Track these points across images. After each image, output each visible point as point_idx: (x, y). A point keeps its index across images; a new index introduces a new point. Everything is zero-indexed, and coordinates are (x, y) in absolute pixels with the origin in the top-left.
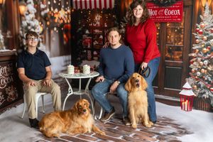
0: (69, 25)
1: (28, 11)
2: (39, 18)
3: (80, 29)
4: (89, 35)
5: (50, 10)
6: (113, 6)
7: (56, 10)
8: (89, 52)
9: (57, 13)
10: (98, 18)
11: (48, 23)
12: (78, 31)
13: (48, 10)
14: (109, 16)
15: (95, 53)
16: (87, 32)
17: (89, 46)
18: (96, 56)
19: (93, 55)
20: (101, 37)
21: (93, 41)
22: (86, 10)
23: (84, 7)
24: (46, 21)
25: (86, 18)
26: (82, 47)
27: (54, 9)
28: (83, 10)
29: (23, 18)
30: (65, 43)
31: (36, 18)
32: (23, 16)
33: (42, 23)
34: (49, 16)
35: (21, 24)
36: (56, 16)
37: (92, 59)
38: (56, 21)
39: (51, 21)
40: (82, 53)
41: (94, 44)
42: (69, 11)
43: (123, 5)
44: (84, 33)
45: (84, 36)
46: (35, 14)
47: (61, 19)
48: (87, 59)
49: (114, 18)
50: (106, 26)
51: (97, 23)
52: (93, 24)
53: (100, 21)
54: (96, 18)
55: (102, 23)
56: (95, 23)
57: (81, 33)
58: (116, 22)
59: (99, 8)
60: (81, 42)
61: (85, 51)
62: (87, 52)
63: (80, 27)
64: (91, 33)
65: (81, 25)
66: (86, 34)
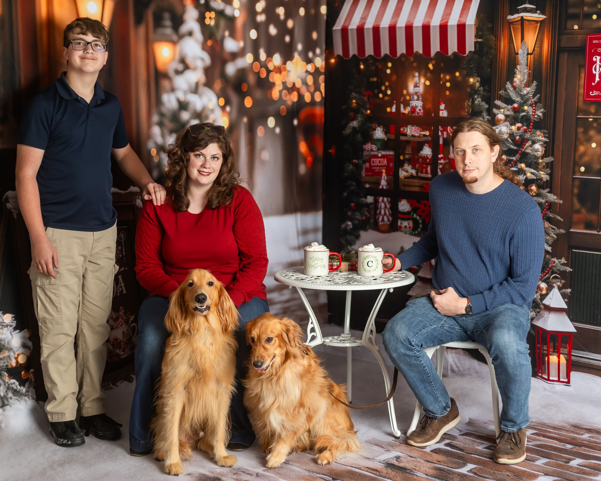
0: (319, 111)
1: (183, 61)
2: (218, 85)
3: (355, 124)
4: (384, 145)
5: (256, 58)
6: (470, 47)
7: (277, 59)
8: (384, 203)
9: (279, 70)
10: (416, 85)
11: (248, 102)
12: (348, 131)
13: (249, 58)
14: (453, 80)
15: (404, 206)
16: (379, 133)
17: (383, 183)
18: (406, 216)
19: (396, 214)
20: (427, 151)
21: (400, 164)
22: (377, 61)
23: (369, 50)
24: (242, 95)
25: (378, 85)
26: (360, 183)
27: (270, 55)
28: (366, 61)
29: (165, 84)
30: (302, 169)
31: (209, 84)
32: (166, 76)
33: (228, 102)
34: (252, 79)
35: (159, 102)
36: (276, 78)
37: (393, 227)
38: (275, 94)
39: (258, 94)
40: (361, 206)
41: (402, 174)
42: (319, 62)
43: (503, 45)
44: (368, 138)
45: (368, 146)
46: (207, 71)
47: (293, 88)
48: (376, 227)
49: (472, 86)
50: (444, 114)
51: (414, 103)
52: (398, 108)
53: (424, 98)
54: (411, 88)
55: (429, 106)
56: (406, 104)
57: (359, 137)
58: (478, 100)
59: (421, 51)
60: (358, 167)
61: (370, 199)
62: (376, 201)
63: (354, 119)
64: (393, 137)
65: (357, 111)
66: (374, 141)
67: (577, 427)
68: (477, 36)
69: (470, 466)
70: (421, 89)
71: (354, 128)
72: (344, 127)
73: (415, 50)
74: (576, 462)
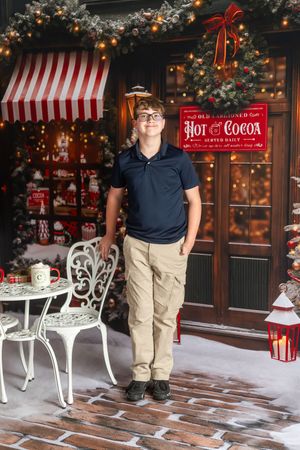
3: (20, 169)
4: (42, 184)
6: (100, 114)
8: (43, 224)
10: (63, 141)
12: (15, 174)
14: (89, 138)
15: (58, 226)
16: (38, 175)
17: (42, 211)
18: (59, 233)
19: (52, 232)
20: (73, 187)
21: (53, 197)
22: (34, 125)
23: (28, 117)
25: (35, 142)
26: (25, 211)
28: (26, 125)
37: (51, 241)
40: (26, 227)
41: (56, 204)
43: (123, 114)
44: (30, 179)
45: (30, 185)
48: (38, 242)
49: (103, 142)
50: (83, 161)
51: (62, 154)
52: (51, 158)
53: (69, 150)
54: (60, 143)
55: (73, 155)
56: (57, 155)
57: (23, 178)
58: (107, 152)
59: (65, 118)
60: (23, 200)
61: (33, 222)
62: (38, 223)
63: (19, 165)
64: (48, 178)
65: (21, 160)
66: (35, 181)
67: (188, 373)
68: (104, 108)
69: (121, 412)
70: (66, 144)
71: (19, 172)
72: (12, 171)
73: (61, 117)
74: (192, 401)
